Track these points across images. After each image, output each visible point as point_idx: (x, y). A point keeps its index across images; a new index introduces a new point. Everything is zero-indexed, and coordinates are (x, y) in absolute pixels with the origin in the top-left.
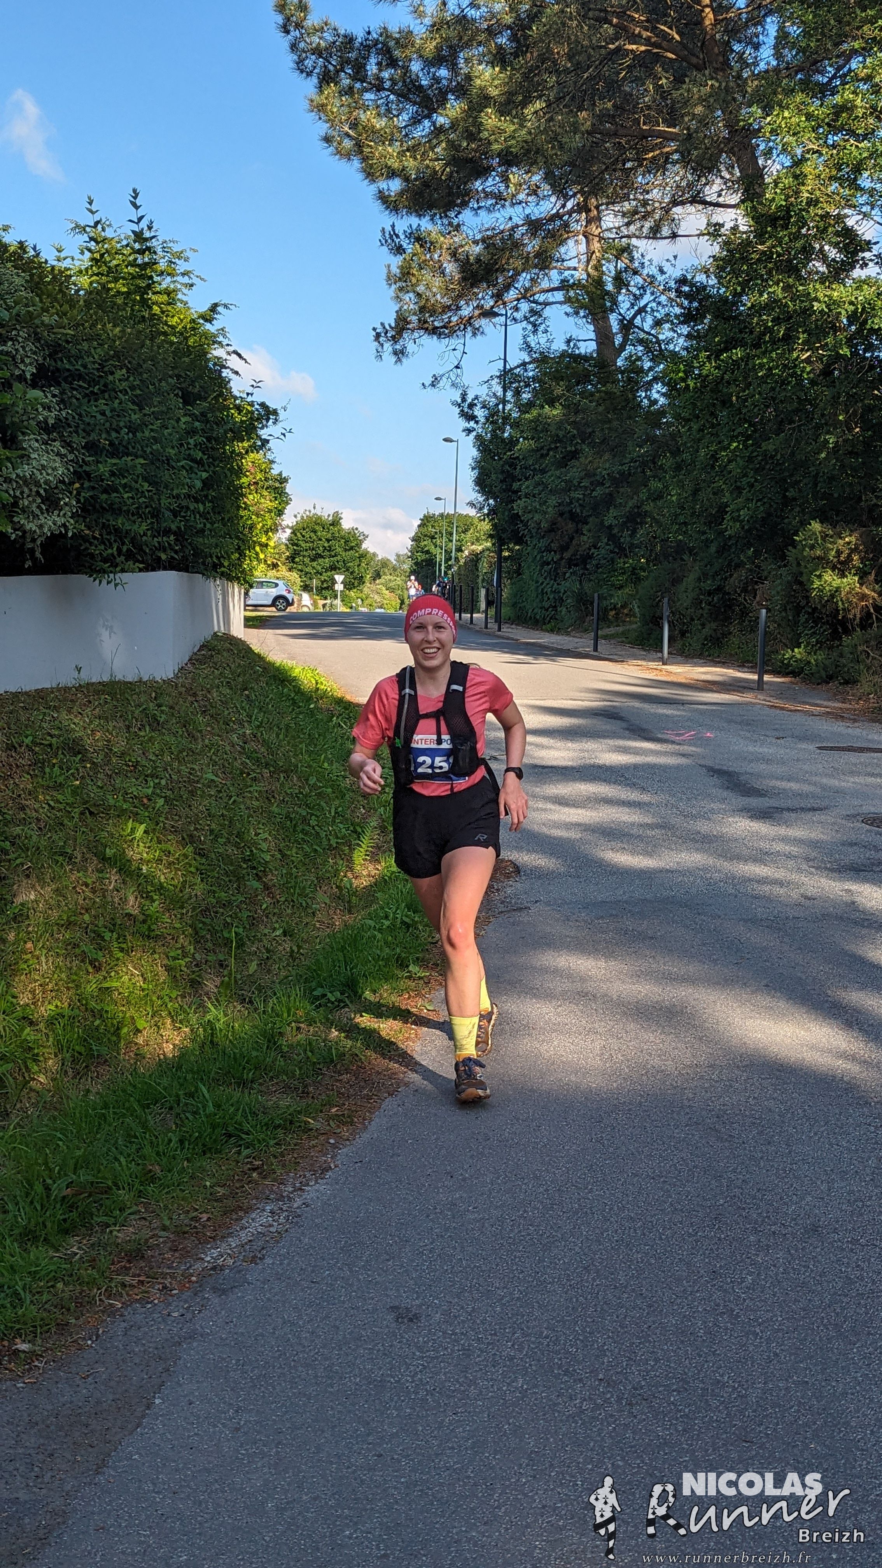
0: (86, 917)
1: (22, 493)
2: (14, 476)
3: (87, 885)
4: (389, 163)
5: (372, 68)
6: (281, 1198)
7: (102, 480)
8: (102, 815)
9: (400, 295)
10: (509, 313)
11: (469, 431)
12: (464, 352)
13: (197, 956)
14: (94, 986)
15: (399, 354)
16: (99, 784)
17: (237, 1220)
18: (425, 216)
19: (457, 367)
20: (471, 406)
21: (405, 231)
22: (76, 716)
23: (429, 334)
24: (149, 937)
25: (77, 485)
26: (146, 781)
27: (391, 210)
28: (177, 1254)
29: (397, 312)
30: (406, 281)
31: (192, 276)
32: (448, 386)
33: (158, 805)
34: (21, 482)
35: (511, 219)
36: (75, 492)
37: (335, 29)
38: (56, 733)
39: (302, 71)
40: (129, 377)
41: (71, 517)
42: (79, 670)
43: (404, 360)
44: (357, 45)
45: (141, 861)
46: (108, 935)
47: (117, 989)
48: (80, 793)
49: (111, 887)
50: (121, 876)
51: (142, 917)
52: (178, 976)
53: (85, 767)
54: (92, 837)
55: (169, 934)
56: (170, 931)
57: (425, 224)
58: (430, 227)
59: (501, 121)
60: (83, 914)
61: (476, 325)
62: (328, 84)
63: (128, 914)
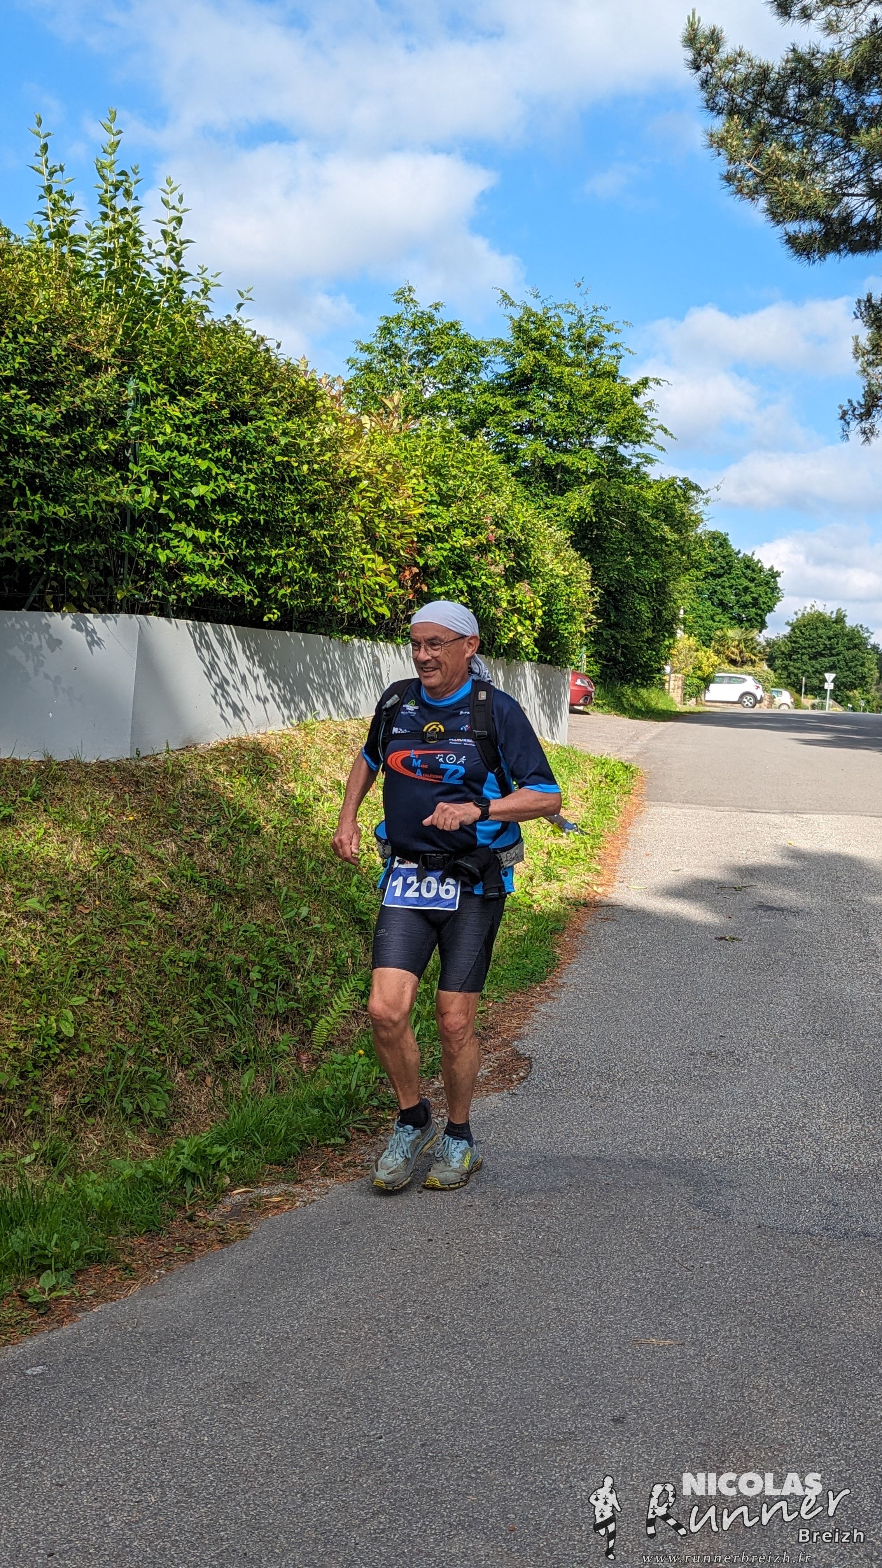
5: (791, 99)
15: (867, 433)
27: (801, 255)
29: (864, 388)
30: (875, 354)
37: (749, 61)
39: (712, 109)
44: (774, 75)
62: (732, 116)
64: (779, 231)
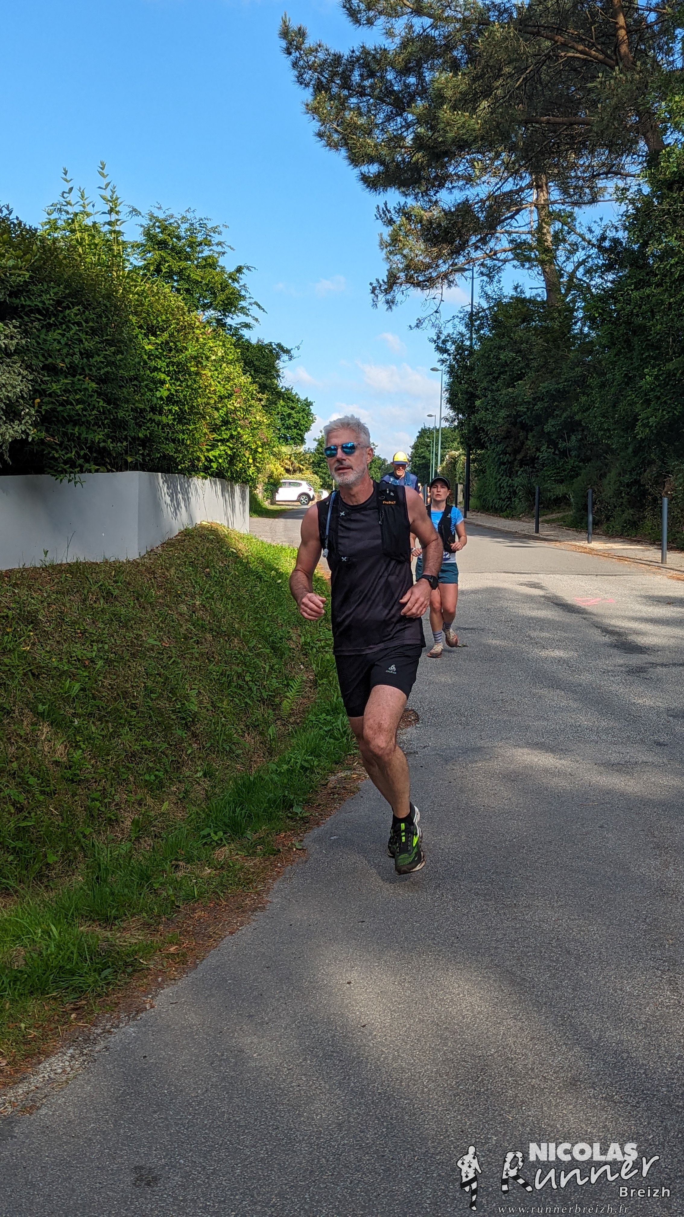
0: (15, 765)
3: (21, 738)
4: (369, 151)
5: (356, 77)
6: (87, 1041)
7: (58, 396)
8: (44, 675)
9: (391, 257)
10: (476, 269)
11: (443, 361)
12: (442, 300)
13: (117, 798)
14: (13, 825)
15: (390, 303)
16: (48, 649)
17: (35, 1064)
18: (409, 194)
19: (436, 312)
20: (444, 342)
21: (395, 208)
22: (35, 592)
23: (414, 286)
24: (72, 781)
25: (38, 400)
26: (92, 645)
27: (371, 188)
29: (388, 270)
30: (394, 246)
31: (224, 246)
32: (429, 327)
33: (98, 666)
35: (478, 195)
36: (36, 406)
37: (326, 50)
38: (14, 606)
39: (301, 83)
40: (84, 312)
41: (32, 426)
42: (46, 553)
43: (394, 307)
44: (344, 60)
45: (75, 715)
46: (32, 780)
47: (35, 828)
48: (25, 658)
49: (43, 738)
50: (52, 728)
51: (67, 764)
52: (95, 815)
53: (36, 635)
54: (32, 695)
55: (93, 778)
56: (94, 775)
57: (410, 201)
58: (414, 203)
59: (454, 115)
60: (13, 762)
61: (451, 278)
62: (320, 91)
63: (56, 761)
64: (356, 171)
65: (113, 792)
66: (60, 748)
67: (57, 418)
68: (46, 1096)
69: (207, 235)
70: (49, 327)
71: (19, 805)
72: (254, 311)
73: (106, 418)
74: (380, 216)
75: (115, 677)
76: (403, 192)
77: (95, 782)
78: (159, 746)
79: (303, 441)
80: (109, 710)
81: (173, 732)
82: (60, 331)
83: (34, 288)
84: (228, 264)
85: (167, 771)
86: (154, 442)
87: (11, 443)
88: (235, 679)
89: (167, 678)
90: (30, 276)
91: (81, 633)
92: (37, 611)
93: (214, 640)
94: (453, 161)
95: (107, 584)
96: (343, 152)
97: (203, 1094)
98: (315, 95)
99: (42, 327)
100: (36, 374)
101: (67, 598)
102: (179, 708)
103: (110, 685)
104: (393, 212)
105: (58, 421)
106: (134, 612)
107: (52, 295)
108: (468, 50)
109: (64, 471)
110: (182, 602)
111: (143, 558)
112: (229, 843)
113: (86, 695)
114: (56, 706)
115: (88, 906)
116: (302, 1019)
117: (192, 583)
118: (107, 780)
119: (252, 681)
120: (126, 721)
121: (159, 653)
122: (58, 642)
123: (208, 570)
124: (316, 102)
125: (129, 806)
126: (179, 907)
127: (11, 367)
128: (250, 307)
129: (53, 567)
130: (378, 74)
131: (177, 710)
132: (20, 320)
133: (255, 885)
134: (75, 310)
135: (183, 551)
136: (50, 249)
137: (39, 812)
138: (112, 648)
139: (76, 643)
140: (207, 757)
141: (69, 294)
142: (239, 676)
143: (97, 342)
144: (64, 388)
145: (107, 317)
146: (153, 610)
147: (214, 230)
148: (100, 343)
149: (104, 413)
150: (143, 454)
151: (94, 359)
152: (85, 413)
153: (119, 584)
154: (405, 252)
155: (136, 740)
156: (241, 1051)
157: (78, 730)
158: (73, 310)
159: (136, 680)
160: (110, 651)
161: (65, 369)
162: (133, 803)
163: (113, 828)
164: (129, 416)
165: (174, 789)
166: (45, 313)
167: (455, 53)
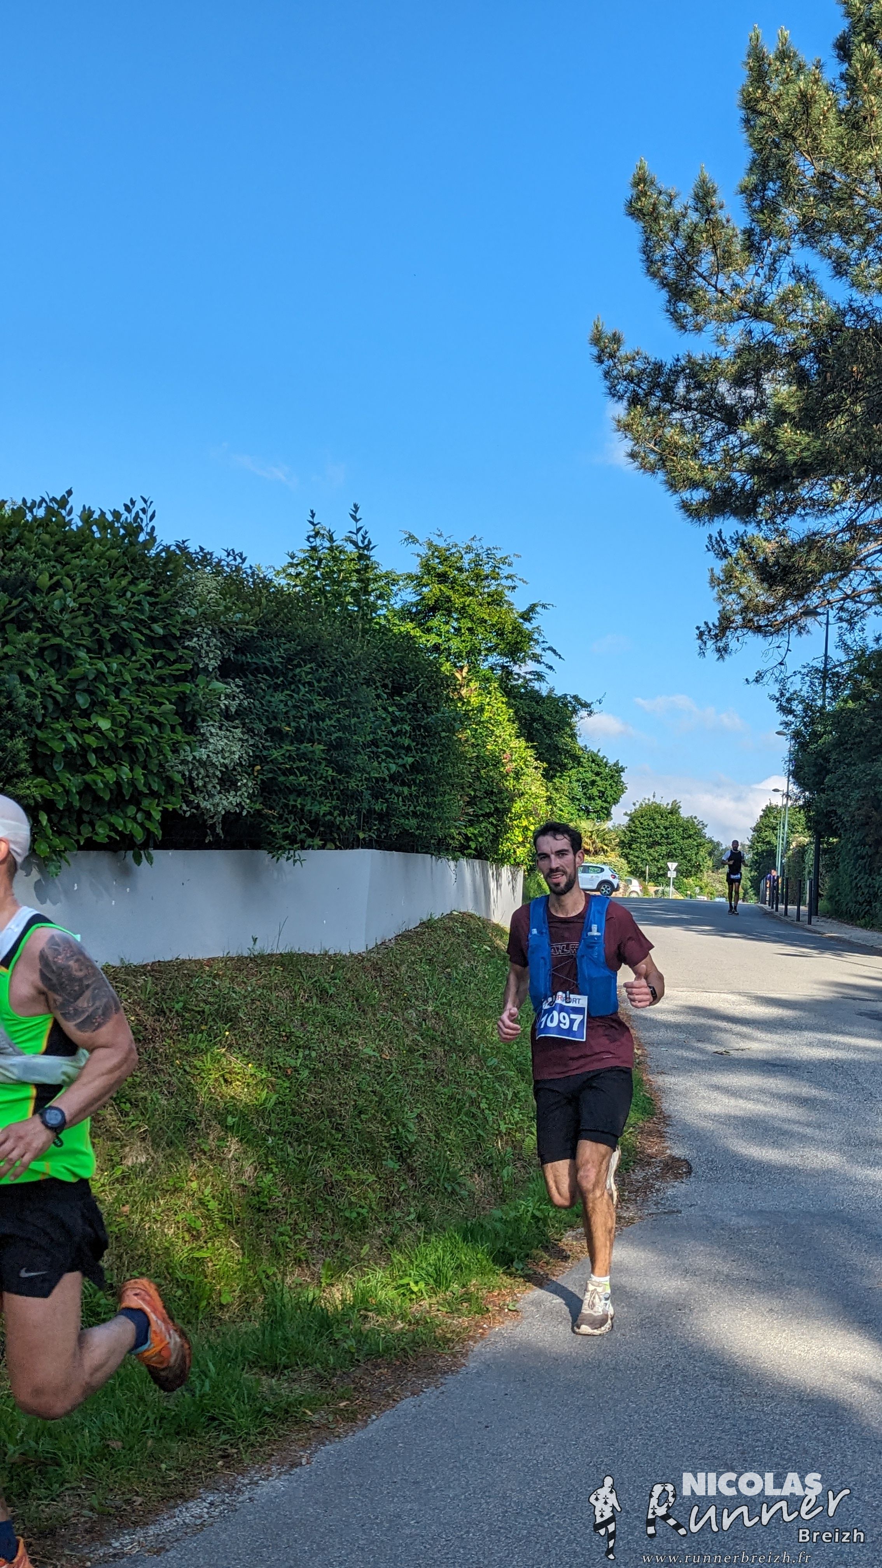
0: (195, 1185)
1: (197, 775)
2: (190, 759)
3: (205, 1153)
4: (692, 475)
5: (680, 389)
6: (231, 1489)
7: (280, 764)
8: (238, 1083)
9: (724, 596)
10: (832, 613)
11: (787, 724)
12: (788, 650)
14: (186, 1255)
15: (723, 651)
16: (246, 1053)
17: (171, 1507)
18: (750, 522)
19: (781, 664)
20: (789, 700)
21: (731, 538)
22: (239, 985)
23: (754, 633)
24: (259, 1210)
25: (258, 767)
26: (297, 1052)
28: (88, 1537)
30: (728, 583)
31: (515, 579)
32: (771, 682)
33: (302, 1077)
34: (197, 764)
35: (838, 523)
36: (256, 774)
37: (645, 358)
38: (213, 1000)
39: (614, 396)
40: (317, 670)
41: (248, 798)
42: (255, 940)
43: (726, 656)
44: (666, 370)
45: (269, 1132)
46: (213, 1205)
47: (211, 1261)
48: (219, 1061)
49: (230, 1156)
50: (242, 1146)
51: (257, 1189)
52: (282, 1253)
53: (235, 1035)
54: (222, 1104)
55: (283, 1209)
56: (284, 1205)
57: (751, 530)
58: (756, 532)
59: (796, 434)
60: (192, 1181)
61: (802, 622)
62: (635, 407)
63: (243, 1185)
64: (676, 498)
65: (306, 1228)
66: (249, 1169)
67: (278, 786)
68: (177, 1540)
69: (495, 567)
70: (276, 688)
71: (194, 1233)
72: (548, 658)
73: (335, 789)
74: (713, 546)
75: (320, 1091)
76: (742, 519)
77: (286, 1214)
78: (365, 1177)
79: (608, 815)
80: (309, 1130)
81: (384, 1163)
82: (288, 692)
83: (263, 643)
84: (519, 601)
85: (373, 1209)
86: (394, 816)
87: (223, 816)
88: (467, 1104)
89: (382, 1097)
90: (259, 631)
91: (286, 1036)
92: (238, 1008)
93: (446, 1056)
94: (807, 483)
95: (323, 980)
96: (661, 475)
97: (348, 1555)
98: (629, 409)
99: (268, 688)
100: (257, 738)
101: (275, 994)
102: (394, 1135)
103: (314, 1100)
104: (729, 543)
105: (280, 790)
106: (351, 1015)
107: (282, 651)
108: (819, 360)
109: (279, 848)
110: (411, 1007)
111: (371, 951)
112: (430, 1297)
113: (285, 1110)
114: (247, 1120)
115: (257, 1350)
116: (474, 1492)
117: (425, 984)
118: (300, 1212)
119: (489, 1109)
120: (329, 1144)
121: (376, 1066)
122: (259, 1045)
123: (449, 970)
124: (629, 418)
125: (323, 1246)
126: (358, 1361)
127: (230, 731)
128: (543, 653)
129: (262, 957)
130: (708, 386)
131: (392, 1137)
132: (244, 679)
133: (452, 1345)
134: (307, 668)
135: (420, 946)
136: (284, 601)
137: (217, 1244)
138: (321, 1057)
139: (279, 1047)
140: (423, 1196)
141: (303, 651)
142: (473, 1101)
143: (329, 705)
144: (287, 754)
145: (343, 676)
146: (375, 1015)
147: (504, 560)
148: (334, 704)
149: (333, 782)
150: (378, 829)
151: (325, 723)
152: (309, 783)
153: (337, 981)
154: (742, 591)
155: (339, 1168)
156: (399, 1517)
157: (270, 1151)
158: (304, 669)
159: (345, 1096)
160: (319, 1059)
161: (290, 733)
162: (329, 1243)
163: (303, 1270)
164: (362, 785)
165: (380, 1231)
166: (272, 672)
167: (802, 363)
